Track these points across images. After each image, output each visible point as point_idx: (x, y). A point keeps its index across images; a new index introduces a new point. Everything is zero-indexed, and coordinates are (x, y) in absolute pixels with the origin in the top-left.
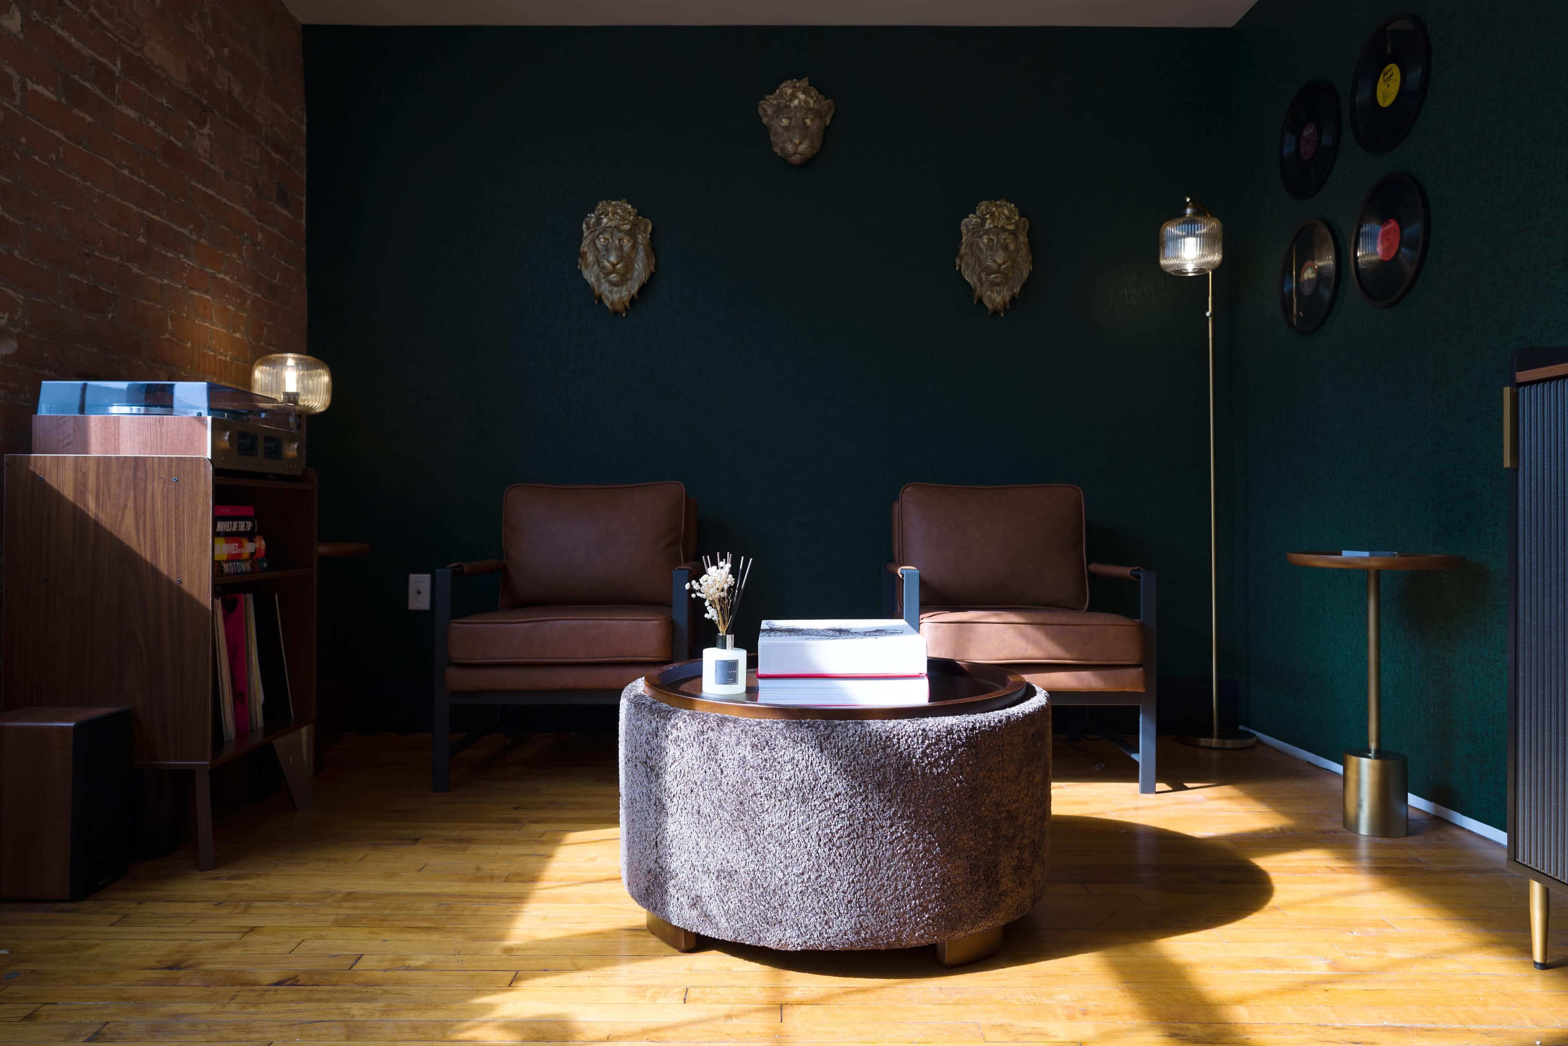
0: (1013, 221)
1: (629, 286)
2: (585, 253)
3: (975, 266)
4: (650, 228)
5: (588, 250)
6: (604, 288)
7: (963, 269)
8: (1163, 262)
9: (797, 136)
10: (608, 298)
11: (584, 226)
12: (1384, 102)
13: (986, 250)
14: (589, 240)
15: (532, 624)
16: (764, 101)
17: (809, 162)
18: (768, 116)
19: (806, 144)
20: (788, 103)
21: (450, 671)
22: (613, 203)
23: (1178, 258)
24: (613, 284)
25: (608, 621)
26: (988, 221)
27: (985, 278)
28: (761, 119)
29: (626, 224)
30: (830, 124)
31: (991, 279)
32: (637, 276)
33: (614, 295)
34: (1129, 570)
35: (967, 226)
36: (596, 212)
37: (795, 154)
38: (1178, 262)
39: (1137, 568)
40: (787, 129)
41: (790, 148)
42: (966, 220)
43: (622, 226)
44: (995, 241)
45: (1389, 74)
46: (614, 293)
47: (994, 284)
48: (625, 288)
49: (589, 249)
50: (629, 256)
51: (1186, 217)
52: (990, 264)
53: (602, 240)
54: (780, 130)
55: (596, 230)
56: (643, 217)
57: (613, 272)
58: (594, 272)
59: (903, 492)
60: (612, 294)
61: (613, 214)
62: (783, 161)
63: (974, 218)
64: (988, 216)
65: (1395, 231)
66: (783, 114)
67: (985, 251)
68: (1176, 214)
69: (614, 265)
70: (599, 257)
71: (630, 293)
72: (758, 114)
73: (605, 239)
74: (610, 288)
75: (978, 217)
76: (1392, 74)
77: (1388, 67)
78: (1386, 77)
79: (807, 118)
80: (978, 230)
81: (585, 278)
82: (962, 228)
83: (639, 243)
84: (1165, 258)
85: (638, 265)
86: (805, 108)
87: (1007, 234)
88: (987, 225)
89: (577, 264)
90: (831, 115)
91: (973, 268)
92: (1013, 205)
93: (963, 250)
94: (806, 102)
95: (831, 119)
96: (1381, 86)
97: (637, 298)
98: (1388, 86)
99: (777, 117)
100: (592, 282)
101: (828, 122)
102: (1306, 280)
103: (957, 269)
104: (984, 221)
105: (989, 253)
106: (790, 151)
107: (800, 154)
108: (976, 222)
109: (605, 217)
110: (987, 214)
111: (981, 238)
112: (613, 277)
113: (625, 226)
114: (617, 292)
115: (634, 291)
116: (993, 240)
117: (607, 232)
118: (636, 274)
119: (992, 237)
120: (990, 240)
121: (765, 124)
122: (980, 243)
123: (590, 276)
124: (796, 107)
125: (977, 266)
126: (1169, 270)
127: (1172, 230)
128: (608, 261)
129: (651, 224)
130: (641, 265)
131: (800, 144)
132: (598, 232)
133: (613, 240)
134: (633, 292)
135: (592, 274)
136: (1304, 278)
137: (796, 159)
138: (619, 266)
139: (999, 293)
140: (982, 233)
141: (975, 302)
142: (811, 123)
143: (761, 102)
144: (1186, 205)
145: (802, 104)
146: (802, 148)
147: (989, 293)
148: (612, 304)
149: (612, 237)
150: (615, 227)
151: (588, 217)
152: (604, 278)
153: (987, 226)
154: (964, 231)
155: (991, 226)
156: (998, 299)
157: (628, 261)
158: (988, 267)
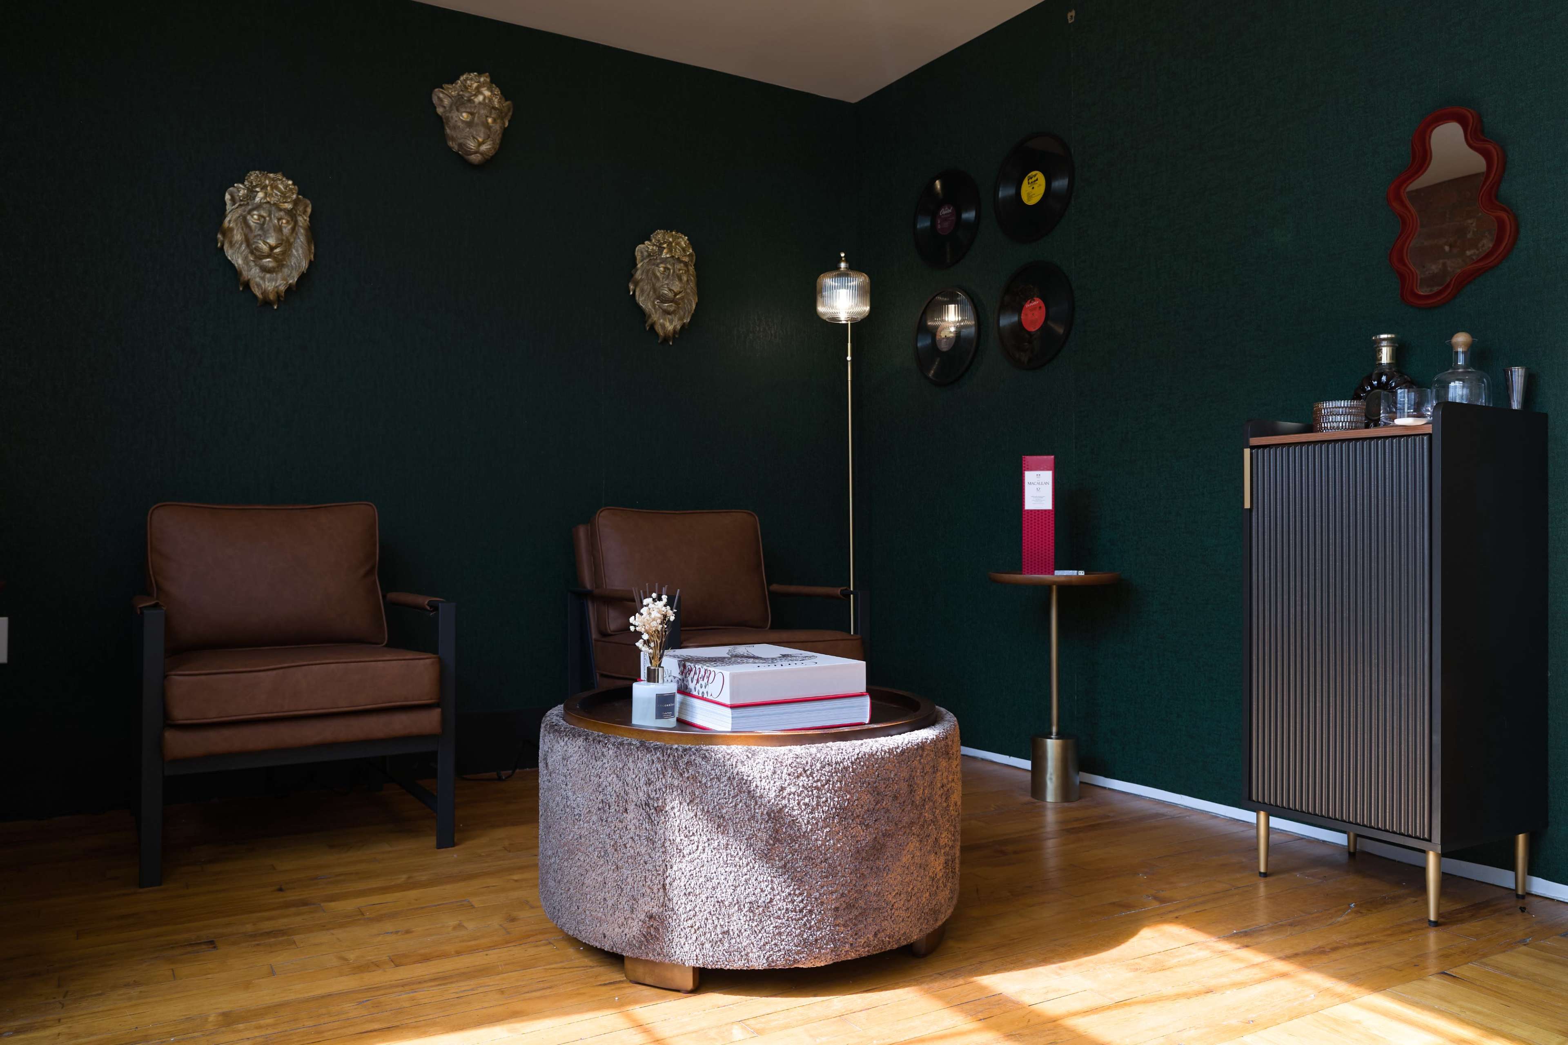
0: (688, 253)
1: (286, 274)
2: (231, 230)
3: (649, 293)
4: (309, 210)
5: (234, 226)
6: (252, 273)
7: (637, 294)
8: (821, 309)
9: (482, 135)
10: (258, 285)
11: (227, 197)
12: (1029, 200)
13: (663, 278)
14: (237, 215)
15: (281, 671)
16: (441, 90)
17: (489, 162)
18: (444, 107)
19: (490, 145)
20: (472, 98)
21: (169, 735)
22: (271, 175)
23: (833, 308)
24: (265, 270)
25: (373, 663)
26: (665, 251)
27: (659, 306)
28: (435, 108)
29: (288, 202)
30: (508, 126)
31: (665, 308)
32: (295, 263)
33: (266, 283)
34: (839, 591)
35: (642, 252)
36: (246, 183)
37: (476, 153)
38: (833, 311)
39: (845, 588)
40: (469, 124)
41: (472, 145)
42: (641, 246)
43: (282, 204)
44: (672, 271)
45: (1034, 179)
46: (266, 280)
47: (667, 312)
48: (280, 275)
49: (237, 225)
50: (288, 241)
51: (840, 271)
52: (666, 292)
53: (255, 217)
54: (460, 124)
55: (248, 204)
56: (304, 197)
57: (267, 257)
58: (241, 254)
59: (599, 515)
60: (265, 281)
61: (272, 188)
62: (460, 159)
63: (650, 245)
64: (665, 246)
65: (1040, 307)
66: (466, 108)
67: (661, 279)
68: (832, 267)
69: (272, 248)
70: (251, 236)
71: (287, 282)
72: (432, 101)
73: (260, 216)
74: (262, 275)
75: (654, 245)
76: (1037, 180)
77: (1034, 173)
78: (1030, 181)
79: (490, 117)
80: (655, 257)
81: (229, 258)
82: (636, 254)
83: (300, 226)
84: (823, 305)
85: (297, 251)
86: (489, 106)
87: (682, 265)
88: (664, 254)
89: (216, 241)
90: (509, 117)
91: (648, 295)
92: (686, 238)
93: (638, 275)
94: (490, 100)
95: (509, 121)
96: (1025, 188)
97: (294, 289)
98: (1033, 188)
99: (458, 110)
100: (239, 265)
101: (507, 124)
102: (943, 338)
103: (631, 293)
104: (661, 249)
105: (666, 282)
106: (472, 149)
107: (482, 154)
108: (652, 249)
109: (261, 191)
110: (665, 243)
111: (658, 265)
112: (268, 262)
113: (286, 204)
114: (270, 280)
115: (293, 280)
116: (669, 269)
117: (264, 209)
118: (293, 261)
119: (669, 266)
120: (666, 269)
121: (440, 114)
122: (657, 271)
123: (237, 257)
124: (480, 103)
125: (651, 293)
126: (825, 318)
127: (828, 281)
128: (265, 243)
129: (310, 206)
130: (300, 251)
131: (483, 143)
132: (250, 207)
133: (271, 218)
134: (291, 281)
135: (239, 255)
136: (940, 336)
137: (475, 158)
138: (277, 250)
139: (671, 322)
140: (658, 261)
141: (648, 328)
142: (493, 123)
143: (436, 90)
144: (840, 260)
145: (487, 101)
146: (484, 148)
147: (661, 321)
148: (264, 293)
149: (270, 215)
150: (275, 204)
151: (234, 187)
152: (254, 261)
153: (663, 256)
154: (638, 257)
155: (668, 256)
156: (670, 327)
157: (287, 244)
158: (664, 295)
